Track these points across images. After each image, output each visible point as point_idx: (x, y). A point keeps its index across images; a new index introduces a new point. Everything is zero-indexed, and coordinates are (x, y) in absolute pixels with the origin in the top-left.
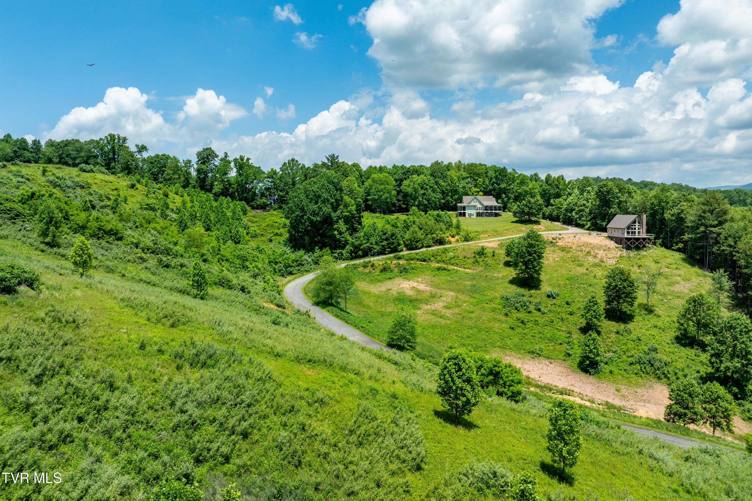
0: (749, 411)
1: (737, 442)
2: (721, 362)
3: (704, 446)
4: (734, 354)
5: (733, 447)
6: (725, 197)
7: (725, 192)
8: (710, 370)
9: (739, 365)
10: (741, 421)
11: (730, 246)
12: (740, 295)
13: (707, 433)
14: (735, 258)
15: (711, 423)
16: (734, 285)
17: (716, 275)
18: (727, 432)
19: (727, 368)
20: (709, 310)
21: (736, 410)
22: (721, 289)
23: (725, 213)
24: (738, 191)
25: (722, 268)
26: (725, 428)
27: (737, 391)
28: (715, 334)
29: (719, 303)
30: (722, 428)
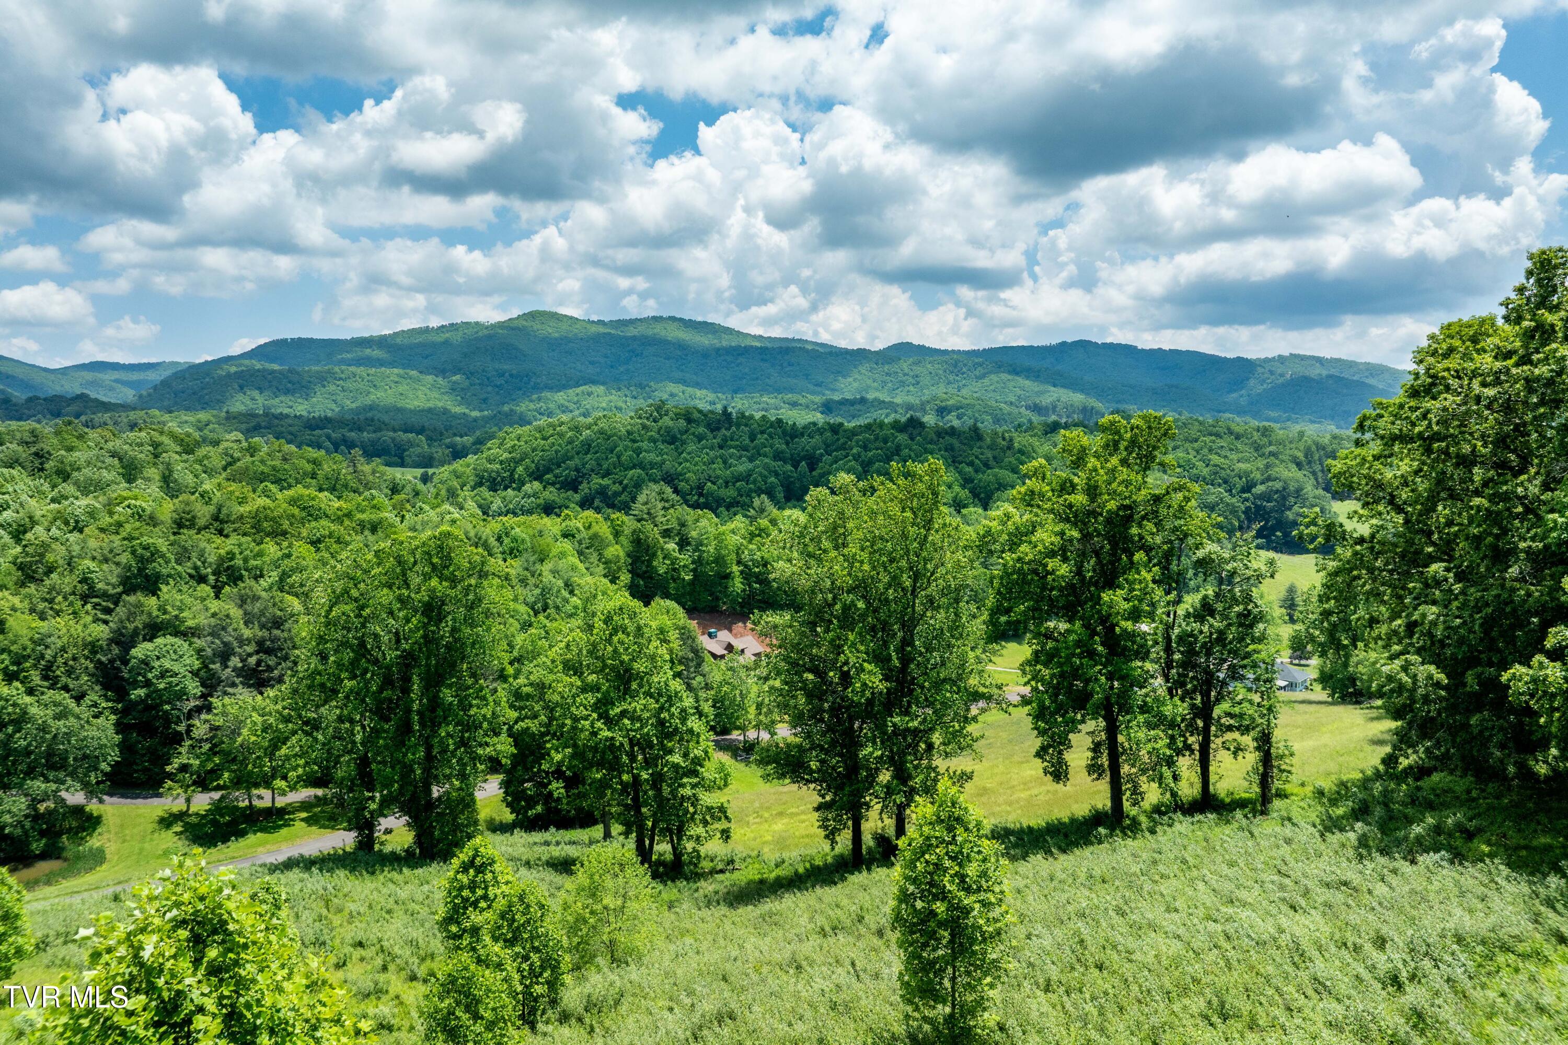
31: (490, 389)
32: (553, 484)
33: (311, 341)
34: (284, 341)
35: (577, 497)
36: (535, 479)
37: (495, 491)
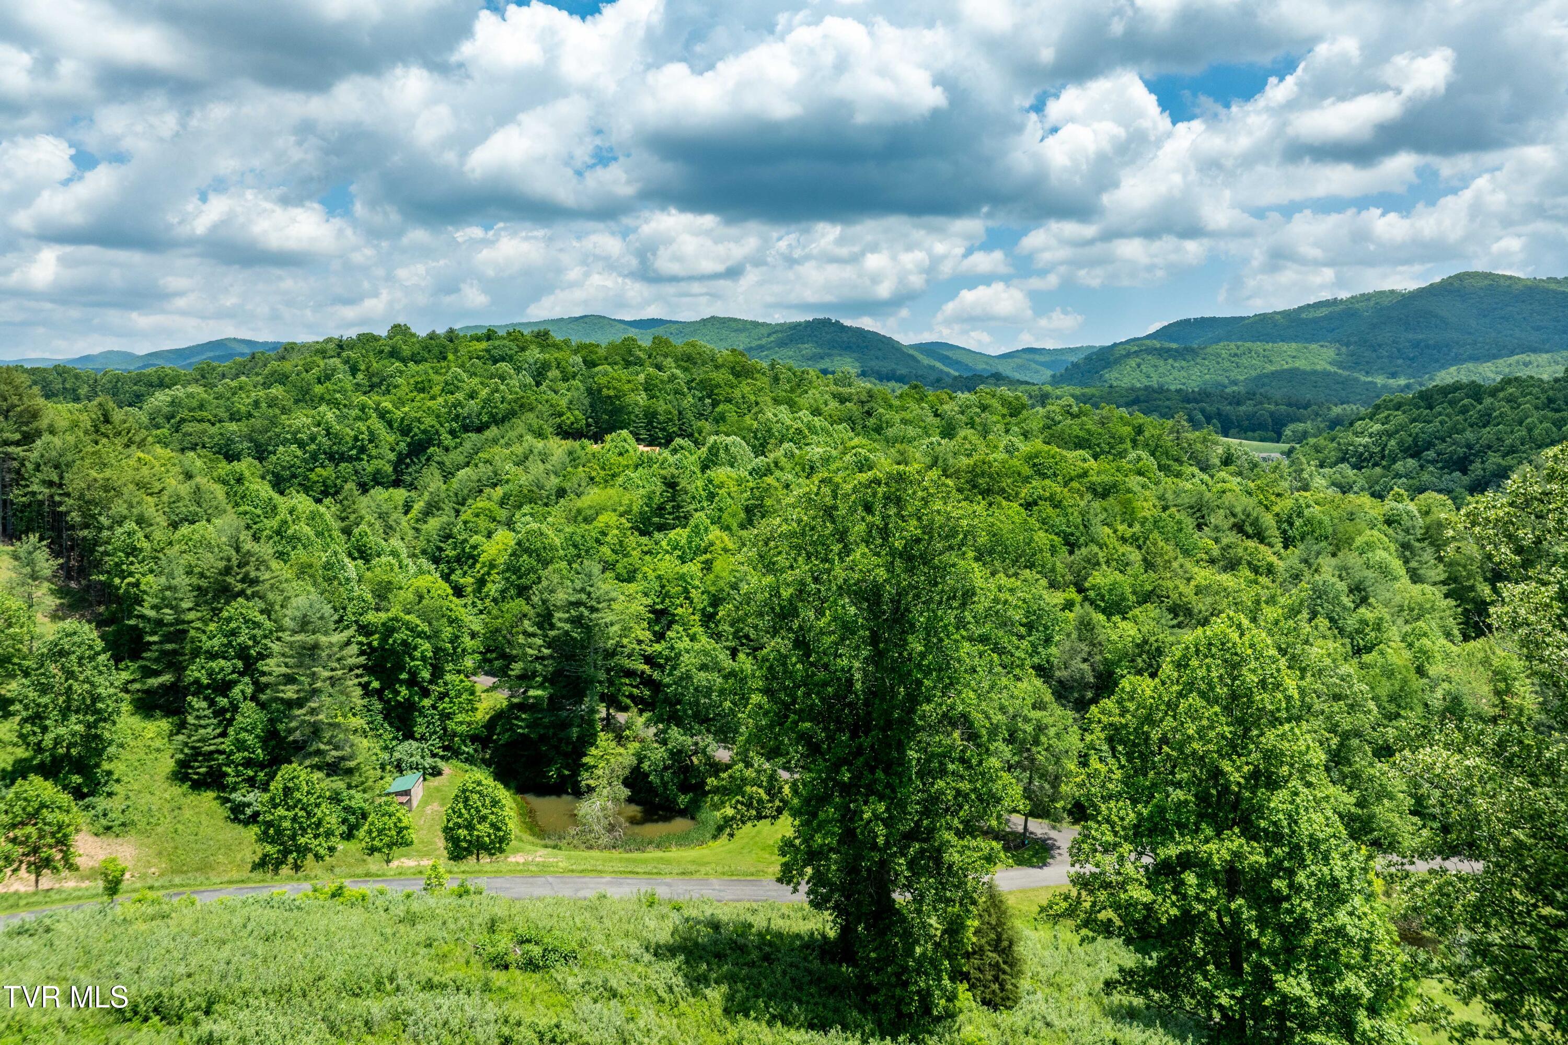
0: (105, 815)
1: (87, 884)
2: (45, 729)
3: (16, 922)
4: (68, 708)
5: (79, 898)
6: (35, 383)
7: (33, 371)
8: (21, 753)
9: (80, 728)
10: (91, 839)
11: (51, 484)
12: (73, 584)
13: (22, 889)
14: (62, 509)
15: (29, 864)
16: (61, 566)
17: (22, 548)
18: (65, 873)
19: (57, 741)
20: (10, 626)
21: (80, 820)
22: (34, 577)
23: (35, 415)
24: (61, 371)
25: (34, 531)
26: (60, 865)
27: (80, 781)
28: (26, 674)
29: (30, 606)
30: (55, 868)
31: (1400, 361)
32: (1433, 462)
33: (1214, 319)
34: (1187, 321)
35: (1466, 480)
36: (1412, 456)
37: (1360, 469)
